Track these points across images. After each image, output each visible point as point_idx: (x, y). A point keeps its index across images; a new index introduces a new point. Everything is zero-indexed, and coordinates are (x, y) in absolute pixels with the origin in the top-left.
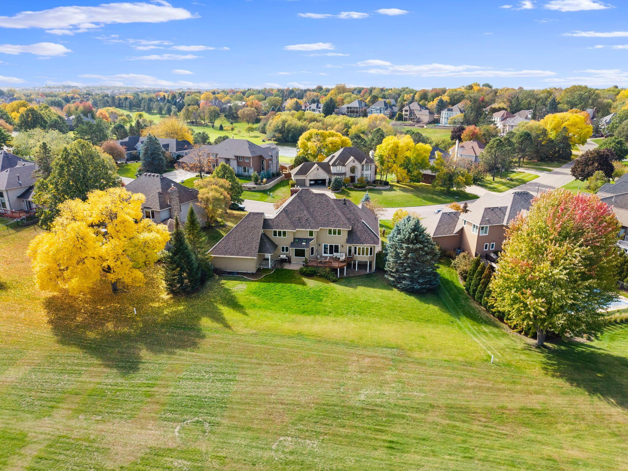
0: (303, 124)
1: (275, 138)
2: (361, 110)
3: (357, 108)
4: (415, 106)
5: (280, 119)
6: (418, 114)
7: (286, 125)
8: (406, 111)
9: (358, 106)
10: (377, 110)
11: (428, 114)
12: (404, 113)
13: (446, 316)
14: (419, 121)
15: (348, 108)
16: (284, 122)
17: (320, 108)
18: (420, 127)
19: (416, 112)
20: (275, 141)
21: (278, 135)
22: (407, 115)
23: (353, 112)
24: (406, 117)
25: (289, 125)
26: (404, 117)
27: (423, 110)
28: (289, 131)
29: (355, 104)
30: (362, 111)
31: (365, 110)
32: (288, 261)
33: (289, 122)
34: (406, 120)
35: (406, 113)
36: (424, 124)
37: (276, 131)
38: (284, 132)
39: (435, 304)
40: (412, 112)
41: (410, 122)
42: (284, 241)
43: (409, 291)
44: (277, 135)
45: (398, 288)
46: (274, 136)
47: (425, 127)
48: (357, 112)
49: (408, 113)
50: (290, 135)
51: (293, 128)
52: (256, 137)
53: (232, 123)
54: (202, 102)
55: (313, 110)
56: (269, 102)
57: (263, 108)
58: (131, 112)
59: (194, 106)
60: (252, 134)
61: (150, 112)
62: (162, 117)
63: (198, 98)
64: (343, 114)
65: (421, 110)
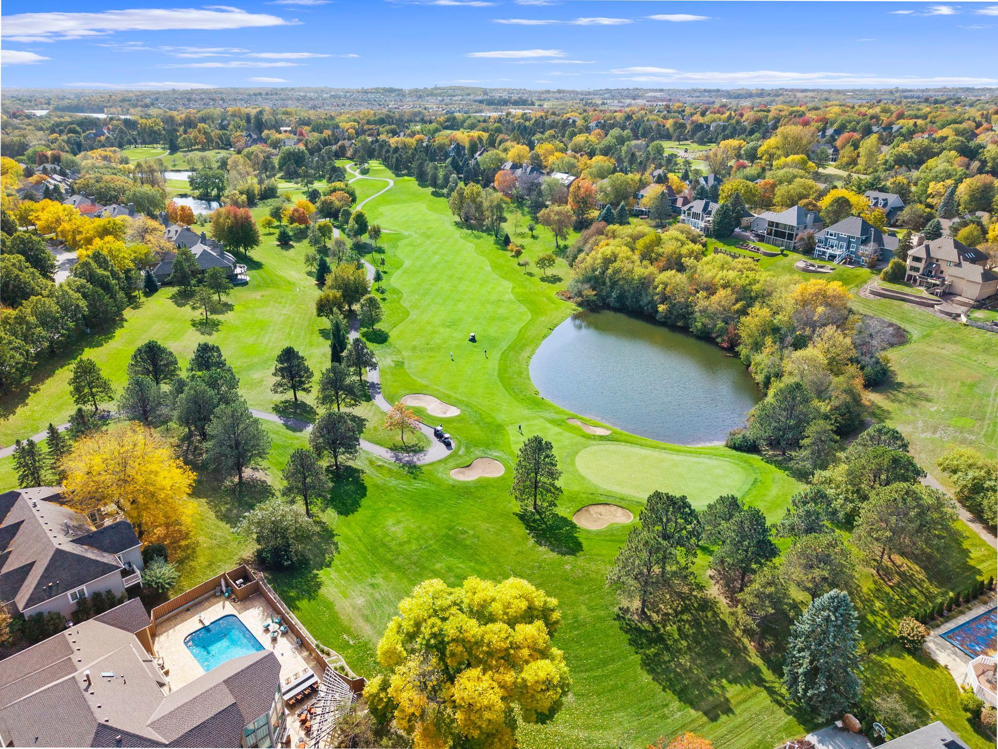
0: (646, 272)
1: (580, 299)
2: (800, 235)
3: (791, 228)
5: (599, 256)
6: (950, 273)
7: (611, 270)
8: (917, 259)
9: (795, 224)
10: (840, 239)
11: (979, 279)
12: (909, 263)
14: (948, 294)
15: (771, 224)
16: (608, 261)
17: (709, 213)
18: (949, 314)
19: (943, 266)
20: (580, 305)
21: (589, 293)
22: (917, 269)
23: (780, 234)
24: (913, 273)
25: (617, 272)
26: (908, 272)
27: (966, 265)
28: (613, 284)
29: (788, 217)
30: (802, 239)
31: (811, 237)
33: (618, 264)
34: (911, 281)
35: (916, 264)
36: (961, 305)
37: (586, 282)
38: (604, 284)
40: (932, 268)
41: (924, 293)
44: (585, 293)
46: (580, 294)
47: (963, 319)
48: (789, 237)
49: (921, 266)
50: (615, 293)
51: (623, 279)
52: (556, 280)
53: (531, 229)
54: (508, 165)
55: (696, 216)
56: (613, 186)
57: (599, 196)
58: (398, 175)
59: (473, 188)
60: (549, 272)
61: (422, 179)
62: (435, 194)
63: (503, 155)
64: (757, 235)
65: (959, 265)
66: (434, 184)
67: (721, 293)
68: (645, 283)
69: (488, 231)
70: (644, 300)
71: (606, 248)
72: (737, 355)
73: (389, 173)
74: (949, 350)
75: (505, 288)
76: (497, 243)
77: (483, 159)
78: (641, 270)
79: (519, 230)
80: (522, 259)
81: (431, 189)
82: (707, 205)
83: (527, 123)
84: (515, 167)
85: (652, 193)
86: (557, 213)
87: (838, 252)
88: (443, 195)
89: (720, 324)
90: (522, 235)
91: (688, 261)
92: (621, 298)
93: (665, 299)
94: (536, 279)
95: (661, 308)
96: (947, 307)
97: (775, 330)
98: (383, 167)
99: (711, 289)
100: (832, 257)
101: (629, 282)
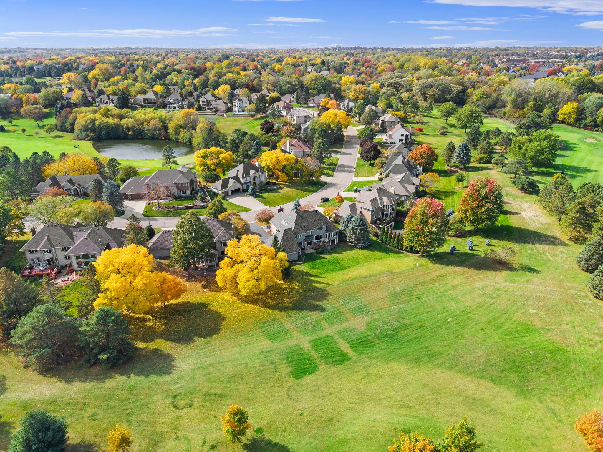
0: (114, 122)
1: (89, 138)
2: (159, 101)
3: (154, 99)
4: (209, 97)
5: (87, 120)
6: (214, 104)
7: (97, 124)
8: (203, 102)
9: (154, 97)
10: (174, 101)
11: (223, 103)
12: (201, 103)
13: (384, 254)
14: (217, 111)
15: (144, 99)
16: (93, 121)
17: (112, 100)
18: (221, 115)
19: (212, 103)
20: (91, 140)
22: (205, 105)
23: (150, 103)
24: (204, 107)
25: (100, 124)
26: (202, 107)
27: (218, 101)
28: (101, 129)
29: (150, 96)
30: (160, 103)
31: (164, 102)
33: (99, 121)
34: (205, 109)
35: (204, 103)
36: (222, 112)
37: (86, 130)
38: (96, 130)
39: (377, 251)
40: (208, 103)
41: (209, 111)
42: (300, 240)
43: (363, 248)
44: (89, 135)
45: (357, 248)
46: (87, 136)
47: (225, 115)
48: (155, 103)
49: (206, 103)
50: (103, 133)
51: (105, 126)
52: (60, 137)
53: (11, 122)
55: (105, 102)
60: (53, 135)
64: (139, 105)
65: (216, 101)
67: (153, 121)
68: (116, 126)
70: (120, 132)
72: (170, 140)
74: (227, 123)
78: (110, 121)
82: (109, 97)
87: (176, 105)
89: (158, 132)
92: (107, 134)
93: (129, 129)
95: (129, 133)
96: (219, 114)
97: (181, 127)
99: (147, 122)
100: (175, 107)
101: (108, 127)
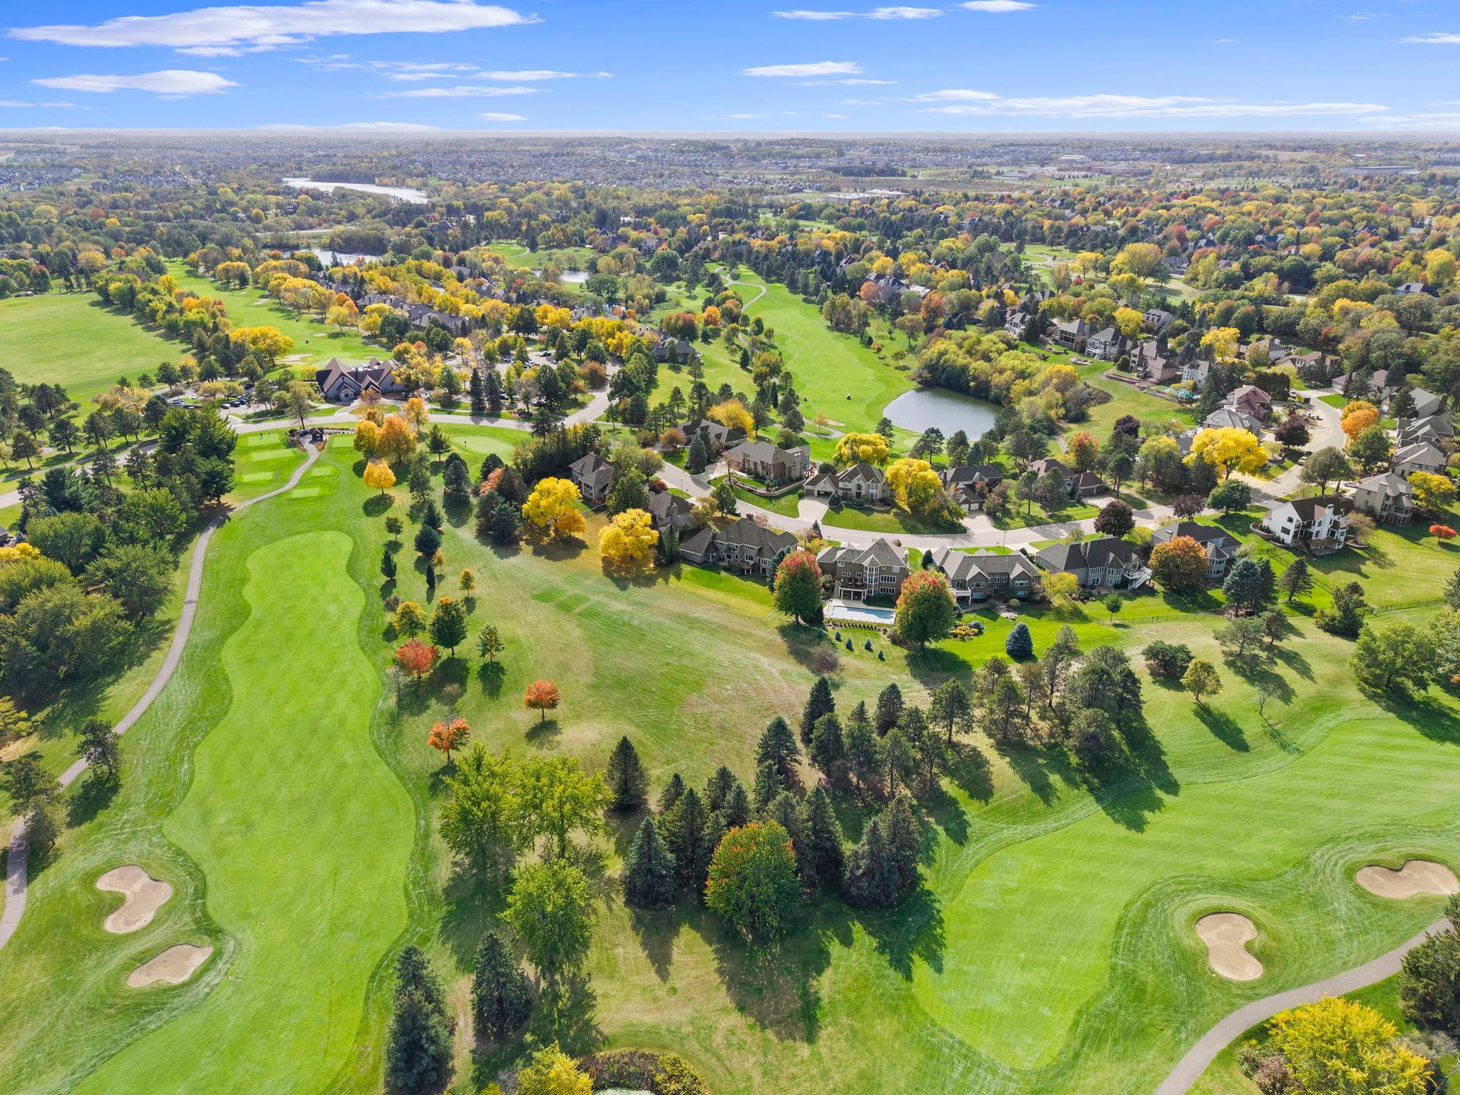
0: (965, 362)
1: (919, 379)
2: (1078, 339)
3: (1074, 335)
4: (1150, 348)
5: (937, 350)
6: (1149, 364)
7: (943, 360)
8: (1136, 355)
9: (1076, 332)
10: (1101, 342)
11: (1161, 367)
14: (1146, 376)
15: (1062, 331)
16: (941, 354)
17: (1025, 323)
18: (1142, 387)
19: (1148, 360)
20: (920, 383)
21: (926, 374)
22: (1134, 362)
23: (1067, 339)
24: (1132, 364)
25: (946, 361)
26: (1129, 364)
27: (1159, 359)
28: (946, 371)
29: (1073, 327)
30: (1079, 342)
31: (1084, 341)
32: (723, 560)
33: (948, 356)
34: (1129, 369)
36: (1151, 382)
37: (925, 367)
38: (937, 369)
40: (1143, 361)
41: (1134, 376)
42: (722, 549)
44: (924, 375)
46: (920, 376)
47: (1146, 390)
49: (1137, 359)
50: (945, 376)
52: (905, 368)
53: (890, 333)
54: (873, 276)
55: (1016, 325)
56: (958, 299)
57: (947, 308)
58: (768, 282)
59: (844, 297)
60: (901, 363)
61: (793, 287)
62: (806, 301)
63: (868, 266)
64: (1053, 340)
65: (1155, 359)
66: (805, 293)
67: (1009, 373)
68: (964, 368)
69: (855, 333)
70: (963, 380)
71: (940, 345)
73: (759, 279)
75: (869, 373)
76: (862, 342)
77: (848, 269)
78: (961, 359)
79: (880, 333)
80: (882, 354)
81: (801, 296)
82: (1024, 317)
83: (894, 217)
84: (879, 277)
85: (987, 305)
86: (910, 321)
87: (1098, 351)
88: (813, 302)
89: (1003, 391)
90: (882, 337)
91: (992, 355)
92: (948, 379)
93: (975, 378)
94: (892, 368)
95: (972, 384)
96: (1143, 384)
98: (752, 273)
99: (1001, 372)
100: (1094, 355)
101: (953, 367)
